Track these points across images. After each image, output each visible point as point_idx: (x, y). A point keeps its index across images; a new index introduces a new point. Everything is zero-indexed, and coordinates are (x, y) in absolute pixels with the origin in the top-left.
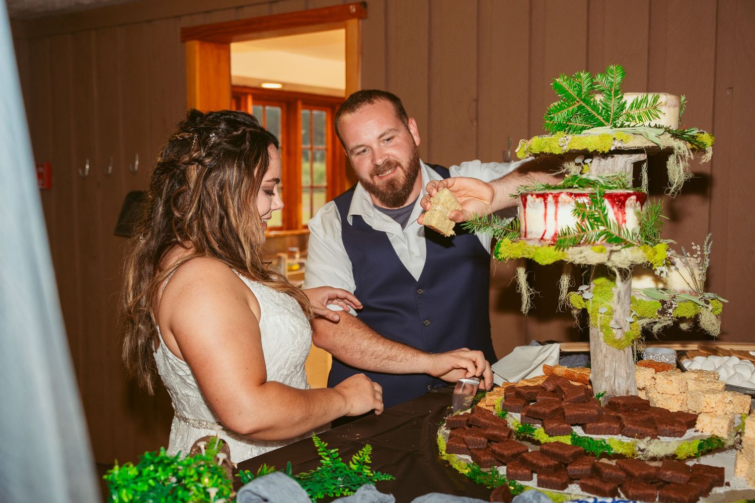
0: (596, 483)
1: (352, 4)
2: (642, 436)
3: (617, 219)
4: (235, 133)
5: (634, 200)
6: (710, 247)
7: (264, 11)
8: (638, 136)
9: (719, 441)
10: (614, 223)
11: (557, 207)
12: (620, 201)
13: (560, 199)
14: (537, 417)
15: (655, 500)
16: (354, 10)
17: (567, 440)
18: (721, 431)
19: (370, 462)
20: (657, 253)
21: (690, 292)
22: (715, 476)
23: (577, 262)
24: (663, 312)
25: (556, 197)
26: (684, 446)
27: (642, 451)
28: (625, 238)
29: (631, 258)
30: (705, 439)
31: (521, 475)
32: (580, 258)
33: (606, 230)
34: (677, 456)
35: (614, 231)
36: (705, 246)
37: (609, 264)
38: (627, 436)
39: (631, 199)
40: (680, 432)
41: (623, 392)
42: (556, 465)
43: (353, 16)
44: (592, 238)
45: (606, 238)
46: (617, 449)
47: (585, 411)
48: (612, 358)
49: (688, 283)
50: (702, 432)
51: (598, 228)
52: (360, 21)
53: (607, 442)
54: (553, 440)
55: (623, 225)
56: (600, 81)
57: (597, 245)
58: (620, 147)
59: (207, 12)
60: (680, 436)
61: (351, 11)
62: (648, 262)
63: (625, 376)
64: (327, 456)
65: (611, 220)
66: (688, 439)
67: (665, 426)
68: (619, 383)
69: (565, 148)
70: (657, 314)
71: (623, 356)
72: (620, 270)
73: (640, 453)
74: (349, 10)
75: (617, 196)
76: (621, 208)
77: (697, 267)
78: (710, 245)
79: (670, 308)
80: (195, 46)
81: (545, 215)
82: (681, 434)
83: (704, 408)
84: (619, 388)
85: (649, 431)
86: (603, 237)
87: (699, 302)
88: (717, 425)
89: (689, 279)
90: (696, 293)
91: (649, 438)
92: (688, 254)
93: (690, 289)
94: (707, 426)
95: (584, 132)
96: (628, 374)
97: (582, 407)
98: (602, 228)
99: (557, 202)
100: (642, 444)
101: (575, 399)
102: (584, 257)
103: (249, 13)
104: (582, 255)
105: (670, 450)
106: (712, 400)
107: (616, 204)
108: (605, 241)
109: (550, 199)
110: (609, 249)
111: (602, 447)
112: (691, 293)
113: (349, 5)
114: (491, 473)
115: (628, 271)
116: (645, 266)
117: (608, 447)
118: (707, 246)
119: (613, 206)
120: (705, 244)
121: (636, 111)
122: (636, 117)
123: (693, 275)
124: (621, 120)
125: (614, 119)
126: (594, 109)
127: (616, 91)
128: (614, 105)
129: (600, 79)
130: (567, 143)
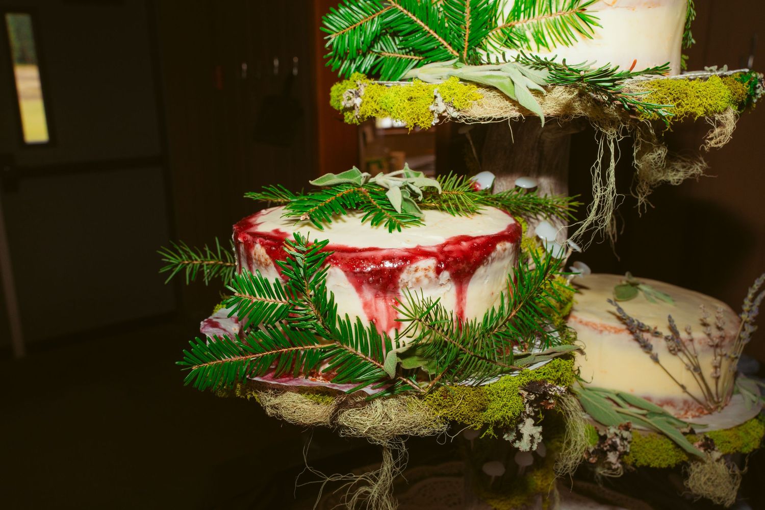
3: (373, 318)
21: (685, 402)
36: (746, 301)
49: (682, 385)
65: (353, 321)
76: (384, 290)
77: (712, 351)
78: (759, 299)
89: (687, 378)
90: (700, 403)
93: (686, 396)
107: (368, 282)
112: (687, 405)
118: (753, 300)
119: (359, 289)
120: (750, 296)
121: (529, 22)
122: (529, 35)
123: (697, 369)
124: (493, 42)
125: (474, 41)
126: (427, 18)
128: (472, 5)
130: (357, 101)
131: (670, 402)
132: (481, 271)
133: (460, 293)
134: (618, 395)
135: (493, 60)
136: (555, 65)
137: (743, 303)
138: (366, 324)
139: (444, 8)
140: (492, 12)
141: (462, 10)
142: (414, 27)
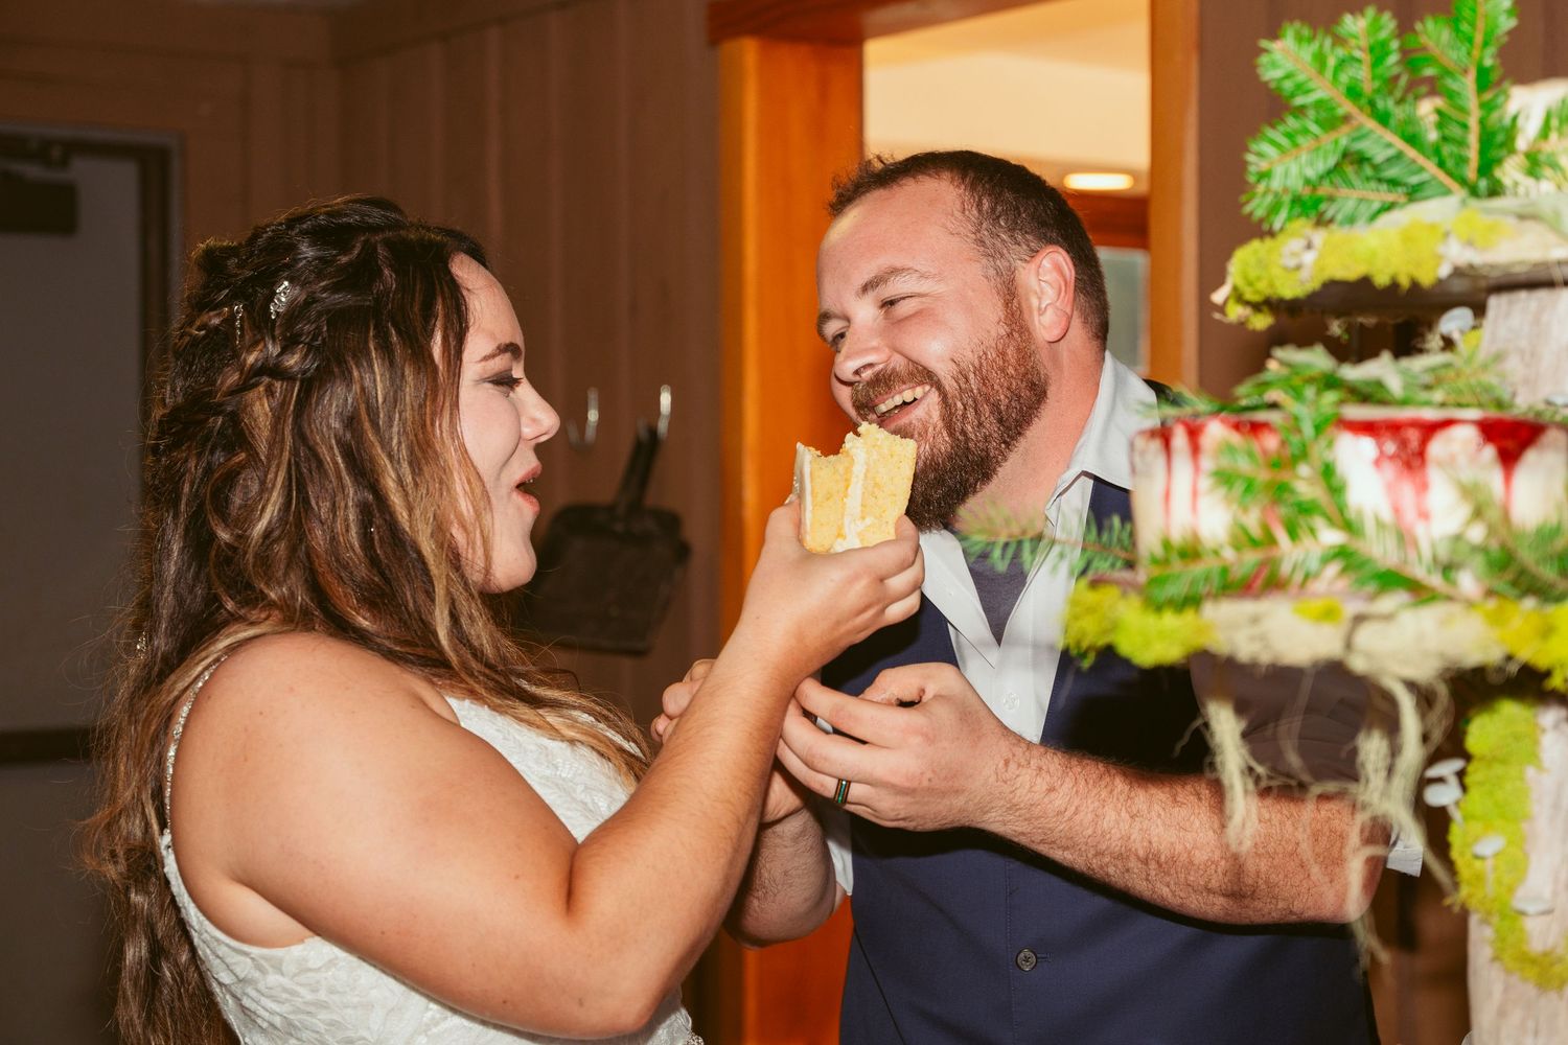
3: (1397, 510)
4: (344, 259)
5: (1465, 440)
8: (1529, 224)
10: (1380, 525)
11: (1196, 466)
12: (1403, 444)
13: (1206, 441)
20: (1555, 631)
23: (1245, 656)
25: (1194, 433)
28: (1419, 572)
29: (1434, 644)
32: (1252, 639)
33: (1344, 543)
35: (1381, 550)
37: (1358, 664)
39: (1451, 440)
44: (1291, 575)
45: (1344, 570)
48: (1523, 1020)
51: (1316, 537)
55: (1420, 529)
56: (1431, 45)
57: (1315, 595)
62: (1509, 658)
65: (1369, 512)
69: (1304, 274)
71: (1562, 1013)
75: (1394, 428)
76: (1409, 466)
81: (1167, 496)
86: (1332, 569)
95: (1385, 218)
98: (1331, 537)
99: (1195, 449)
102: (1263, 635)
104: (1258, 629)
107: (1390, 455)
108: (1342, 581)
109: (1180, 439)
110: (1352, 607)
115: (1440, 693)
119: (1377, 463)
124: (1510, 172)
125: (1487, 167)
126: (1413, 140)
127: (1482, 72)
128: (1482, 122)
129: (1433, 32)
130: (1309, 258)
132: (1532, 454)
133: (1507, 479)
135: (1522, 190)
139: (1440, 125)
140: (1511, 131)
141: (1465, 127)
142: (1390, 152)
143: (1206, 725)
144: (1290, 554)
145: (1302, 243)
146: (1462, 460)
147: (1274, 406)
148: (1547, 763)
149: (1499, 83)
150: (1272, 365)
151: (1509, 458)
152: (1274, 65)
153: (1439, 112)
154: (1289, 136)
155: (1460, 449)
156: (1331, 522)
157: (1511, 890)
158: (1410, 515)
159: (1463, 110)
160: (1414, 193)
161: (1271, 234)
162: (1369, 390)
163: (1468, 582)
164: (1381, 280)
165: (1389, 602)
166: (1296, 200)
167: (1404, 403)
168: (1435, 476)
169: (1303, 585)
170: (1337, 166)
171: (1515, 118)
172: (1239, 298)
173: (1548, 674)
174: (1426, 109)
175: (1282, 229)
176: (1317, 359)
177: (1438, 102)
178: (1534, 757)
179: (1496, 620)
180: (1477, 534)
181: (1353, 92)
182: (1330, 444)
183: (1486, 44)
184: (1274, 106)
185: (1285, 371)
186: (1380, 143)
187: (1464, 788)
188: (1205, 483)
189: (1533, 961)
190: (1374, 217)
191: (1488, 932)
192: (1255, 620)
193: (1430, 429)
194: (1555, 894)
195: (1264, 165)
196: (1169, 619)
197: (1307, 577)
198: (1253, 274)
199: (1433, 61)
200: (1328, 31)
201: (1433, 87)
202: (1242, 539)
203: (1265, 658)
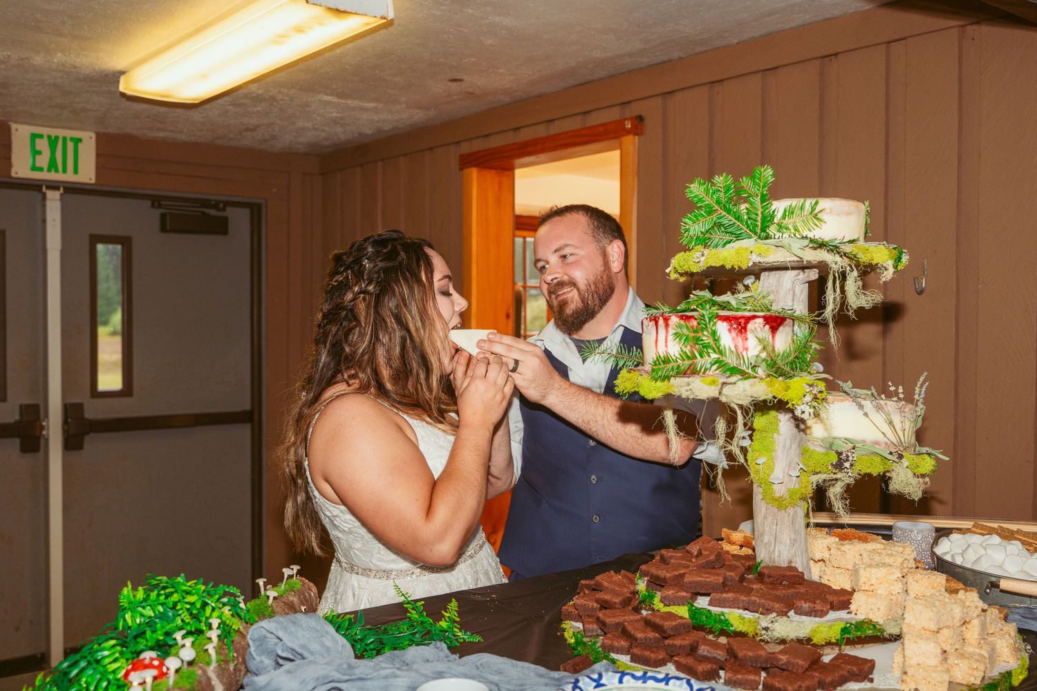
0: (690, 661)
1: (627, 119)
2: (767, 611)
3: (736, 347)
5: (759, 323)
6: (924, 390)
7: (541, 132)
8: (780, 248)
9: (874, 626)
10: (731, 352)
11: (667, 331)
12: (739, 324)
13: (670, 322)
14: (658, 583)
15: (757, 688)
16: (629, 126)
17: (683, 611)
18: (877, 614)
19: (458, 619)
20: (790, 388)
21: (886, 444)
22: (853, 668)
23: (684, 396)
24: (839, 466)
25: (666, 320)
26: (821, 629)
27: (766, 629)
28: (744, 368)
29: (749, 393)
30: (854, 622)
31: (618, 649)
32: (687, 391)
33: (719, 358)
34: (812, 640)
35: (731, 361)
36: (917, 388)
37: (723, 399)
38: (750, 611)
39: (755, 323)
40: (821, 611)
41: (784, 562)
42: (656, 638)
43: (628, 132)
44: (701, 369)
45: (718, 368)
46: (738, 626)
47: (707, 578)
48: (772, 520)
49: (883, 433)
50: (856, 614)
51: (709, 356)
52: (637, 137)
53: (727, 616)
54: (667, 609)
55: (744, 354)
56: (745, 186)
57: (709, 376)
58: (760, 263)
59: (487, 136)
60: (821, 616)
61: (626, 127)
62: (774, 397)
63: (788, 542)
64: (413, 609)
65: (727, 347)
66: (829, 621)
67: (803, 602)
68: (779, 551)
69: (701, 264)
70: (830, 467)
71: (786, 518)
72: (741, 407)
73: (764, 632)
74: (624, 125)
75: (736, 318)
76: (740, 332)
77: (899, 414)
78: (924, 387)
79: (847, 460)
80: (474, 173)
81: (657, 341)
82: (822, 614)
83: (863, 585)
84: (779, 557)
85: (777, 606)
86: (714, 367)
87: (890, 457)
88: (873, 607)
89: (886, 428)
90: (895, 445)
91: (774, 614)
92: (883, 396)
93: (886, 440)
94: (863, 608)
95: (728, 246)
96: (792, 540)
97: (707, 573)
98: (714, 356)
99: (667, 325)
100: (764, 621)
101: (703, 563)
102: (691, 390)
103: (526, 135)
104: (689, 388)
105: (802, 633)
106: (873, 575)
107: (734, 328)
108: (718, 371)
109: (661, 322)
110: (721, 381)
111: (721, 621)
113: (625, 120)
114: (590, 643)
115: (750, 409)
116: (770, 403)
117: (727, 622)
118: (921, 387)
119: (730, 331)
120: (918, 385)
121: (790, 221)
122: (790, 227)
123: (891, 423)
124: (772, 230)
125: (763, 230)
126: (738, 218)
127: (763, 196)
128: (762, 213)
129: (746, 182)
130: (703, 259)
131: (877, 443)
132: (781, 328)
133: (773, 337)
134: (846, 439)
135: (777, 237)
136: (810, 238)
137: (915, 390)
138: (733, 349)
139: (748, 214)
140: (772, 217)
141: (757, 215)
142: (731, 223)
143: (663, 418)
144: (700, 361)
145: (701, 253)
146: (759, 330)
147: (694, 310)
148: (781, 433)
149: (769, 200)
150: (692, 296)
151: (774, 330)
152: (691, 192)
153: (747, 209)
154: (695, 216)
155: (757, 327)
156: (715, 352)
157: (769, 475)
158: (741, 349)
159: (755, 208)
160: (738, 237)
161: (689, 250)
162: (724, 305)
163: (761, 372)
164: (728, 267)
165: (733, 379)
166: (698, 238)
167: (737, 310)
168: (749, 335)
169: (704, 373)
170: (712, 227)
171: (774, 211)
172: (676, 271)
173: (787, 403)
174: (743, 207)
175: (692, 249)
176: (706, 294)
177: (747, 205)
178: (777, 431)
179: (770, 385)
180: (764, 355)
181: (718, 202)
182: (715, 324)
183: (764, 186)
184: (690, 206)
185: (696, 298)
186: (728, 219)
187: (752, 441)
188: (670, 337)
189: (776, 500)
190: (724, 245)
191: (761, 490)
192: (688, 384)
193: (748, 319)
194: (783, 477)
195: (687, 227)
196: (659, 384)
197: (706, 370)
198: (682, 264)
199: (746, 192)
200: (710, 181)
201: (745, 200)
202: (685, 356)
203: (691, 397)
